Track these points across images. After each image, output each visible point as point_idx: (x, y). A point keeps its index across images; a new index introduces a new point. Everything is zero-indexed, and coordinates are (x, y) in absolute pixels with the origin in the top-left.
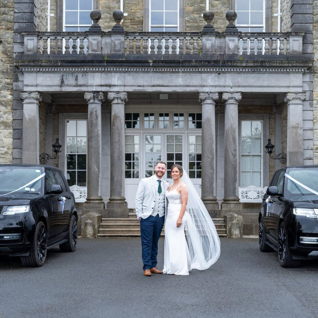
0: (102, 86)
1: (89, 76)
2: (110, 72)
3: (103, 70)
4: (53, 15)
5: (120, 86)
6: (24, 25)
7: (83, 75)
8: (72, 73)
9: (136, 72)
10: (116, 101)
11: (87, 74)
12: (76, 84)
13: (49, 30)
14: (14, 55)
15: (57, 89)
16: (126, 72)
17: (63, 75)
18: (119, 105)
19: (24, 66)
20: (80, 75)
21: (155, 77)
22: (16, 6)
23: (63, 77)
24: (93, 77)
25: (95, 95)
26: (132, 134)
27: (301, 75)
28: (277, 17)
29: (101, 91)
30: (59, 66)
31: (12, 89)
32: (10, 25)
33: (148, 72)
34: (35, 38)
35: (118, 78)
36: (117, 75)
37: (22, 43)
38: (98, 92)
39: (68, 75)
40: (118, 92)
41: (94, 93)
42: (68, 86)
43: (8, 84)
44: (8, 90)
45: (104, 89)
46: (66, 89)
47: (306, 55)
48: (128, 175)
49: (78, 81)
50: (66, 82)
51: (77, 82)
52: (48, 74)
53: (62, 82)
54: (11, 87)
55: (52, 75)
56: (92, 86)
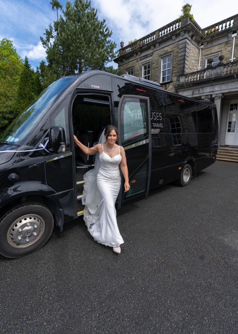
0: (210, 92)
1: (204, 90)
2: (214, 85)
3: (211, 85)
4: (201, 68)
5: (219, 91)
6: (181, 73)
8: (197, 89)
9: (228, 83)
10: (216, 98)
11: (204, 88)
12: (199, 93)
14: (177, 86)
15: (191, 96)
16: (222, 84)
17: (194, 90)
18: (217, 100)
19: (178, 89)
20: (201, 89)
22: (178, 66)
24: (206, 88)
26: (232, 113)
29: (209, 95)
30: (191, 87)
32: (176, 74)
33: (234, 82)
34: (184, 77)
35: (218, 87)
36: (218, 86)
37: (179, 80)
38: (208, 95)
40: (216, 94)
41: (206, 96)
42: (195, 94)
45: (211, 93)
46: (194, 96)
48: (229, 131)
53: (193, 93)
55: (189, 91)
56: (205, 93)
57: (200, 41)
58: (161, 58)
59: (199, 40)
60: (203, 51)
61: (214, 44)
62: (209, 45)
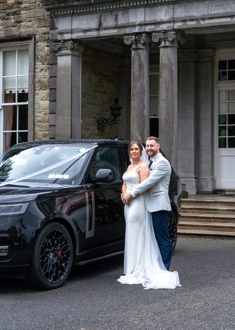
0: (145, 25)
1: (131, 13)
3: (146, 2)
5: (168, 22)
7: (123, 13)
8: (112, 11)
10: (163, 44)
11: (128, 10)
12: (116, 25)
15: (94, 34)
16: (175, 3)
17: (101, 15)
18: (167, 49)
20: (120, 14)
21: (214, 5)
23: (101, 17)
24: (136, 14)
25: (137, 37)
29: (144, 32)
31: (49, 39)
35: (165, 11)
36: (165, 7)
38: (141, 33)
39: (106, 15)
40: (165, 32)
41: (136, 36)
42: (107, 28)
43: (44, 34)
44: (44, 40)
45: (148, 29)
46: (103, 33)
49: (118, 21)
50: (104, 25)
51: (117, 23)
52: (84, 16)
53: (100, 24)
54: (47, 36)
55: (89, 17)
56: (134, 26)
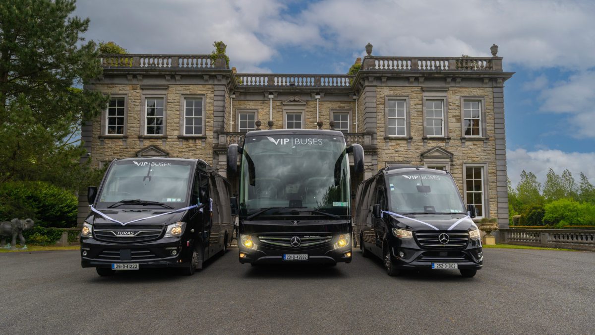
4: (233, 123)
6: (219, 129)
13: (231, 131)
14: (214, 145)
19: (219, 151)
27: (371, 156)
28: (355, 125)
32: (211, 128)
34: (225, 136)
37: (218, 138)
47: (373, 145)
57: (233, 90)
58: (185, 98)
59: (233, 88)
60: (235, 102)
61: (248, 98)
62: (242, 98)
